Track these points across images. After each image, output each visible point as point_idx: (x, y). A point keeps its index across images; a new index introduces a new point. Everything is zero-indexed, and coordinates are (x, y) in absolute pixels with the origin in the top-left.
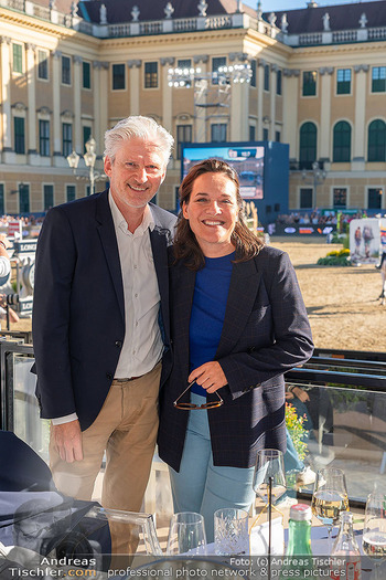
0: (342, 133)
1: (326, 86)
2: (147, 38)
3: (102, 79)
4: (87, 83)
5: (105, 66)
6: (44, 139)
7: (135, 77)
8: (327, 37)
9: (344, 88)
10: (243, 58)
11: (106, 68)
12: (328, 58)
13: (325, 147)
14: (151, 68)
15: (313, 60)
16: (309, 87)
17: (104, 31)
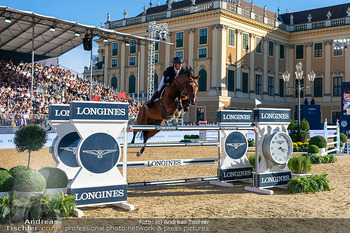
2: (316, 31)
4: (282, 55)
6: (258, 85)
11: (293, 48)
14: (318, 47)
17: (292, 28)
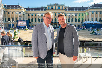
0: (32, 19)
1: (31, 15)
2: (12, 9)
3: (7, 13)
5: (7, 12)
7: (10, 13)
8: (30, 11)
9: (32, 15)
10: (23, 12)
12: (30, 12)
13: (31, 21)
14: (12, 12)
15: (29, 13)
16: (29, 15)
17: (7, 8)
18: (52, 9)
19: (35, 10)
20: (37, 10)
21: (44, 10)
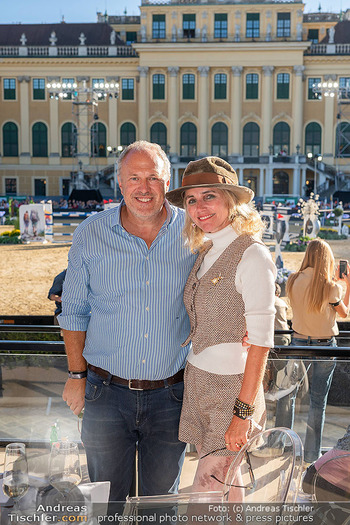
0: (10, 132)
9: (10, 94)
18: (190, 34)
19: (35, 49)
20: (53, 51)
21: (113, 50)
